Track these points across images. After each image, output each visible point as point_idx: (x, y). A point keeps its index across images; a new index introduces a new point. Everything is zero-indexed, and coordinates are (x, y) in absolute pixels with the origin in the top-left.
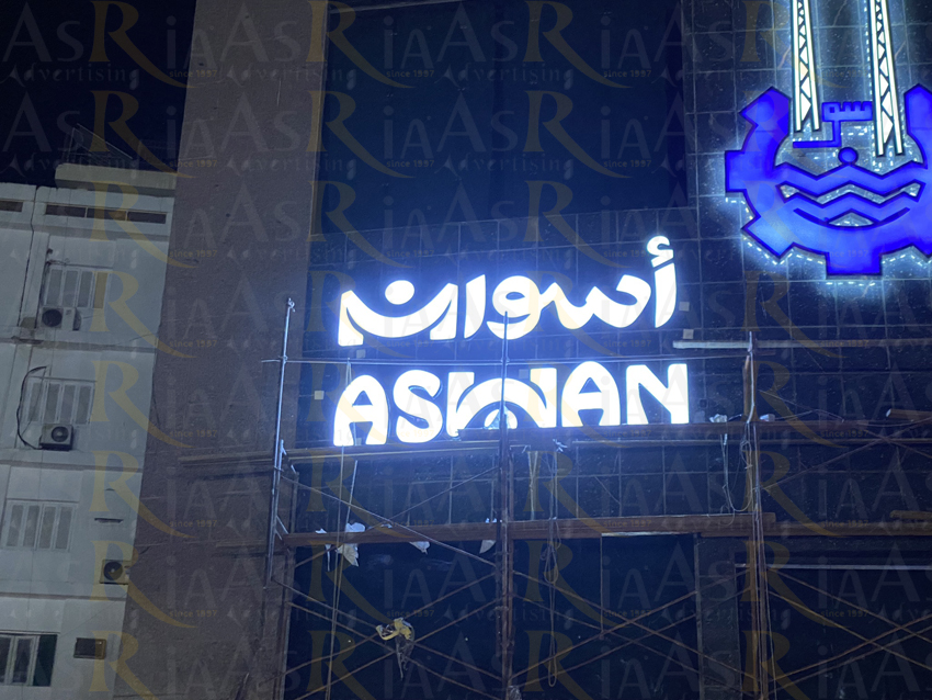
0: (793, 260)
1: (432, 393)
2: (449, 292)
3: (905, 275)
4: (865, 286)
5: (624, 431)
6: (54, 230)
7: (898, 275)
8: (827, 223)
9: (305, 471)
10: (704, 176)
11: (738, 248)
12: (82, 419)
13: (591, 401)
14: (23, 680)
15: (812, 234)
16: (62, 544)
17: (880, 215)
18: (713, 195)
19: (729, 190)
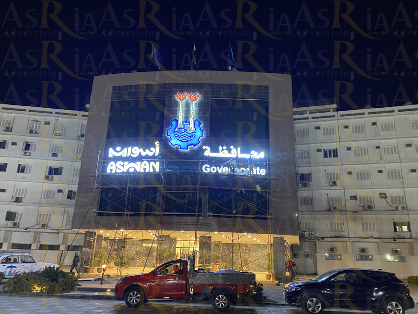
0: (176, 146)
1: (122, 165)
2: (126, 149)
4: (186, 150)
6: (83, 120)
7: (191, 149)
10: (165, 132)
11: (169, 144)
13: (145, 167)
18: (166, 135)
19: (168, 135)
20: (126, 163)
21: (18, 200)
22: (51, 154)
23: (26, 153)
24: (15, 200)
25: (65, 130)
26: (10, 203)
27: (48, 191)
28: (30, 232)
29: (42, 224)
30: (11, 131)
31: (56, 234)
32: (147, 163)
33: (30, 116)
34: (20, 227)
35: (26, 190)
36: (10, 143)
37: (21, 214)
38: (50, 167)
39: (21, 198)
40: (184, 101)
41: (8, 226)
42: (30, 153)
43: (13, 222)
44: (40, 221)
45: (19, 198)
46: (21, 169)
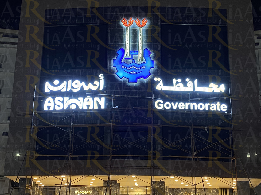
0: (123, 79)
1: (61, 101)
2: (65, 83)
3: (142, 82)
4: (135, 84)
7: (140, 82)
8: (129, 73)
11: (115, 76)
12: (3, 87)
13: (88, 103)
15: (126, 75)
17: (138, 72)
18: (111, 67)
19: (113, 66)
20: (66, 99)
32: (91, 99)
40: (130, 27)
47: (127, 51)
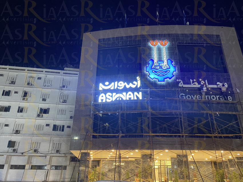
0: (154, 80)
1: (111, 96)
2: (113, 83)
4: (163, 83)
5: (134, 100)
6: (64, 76)
7: (166, 81)
8: (158, 75)
9: (95, 105)
10: (144, 70)
11: (147, 78)
12: (67, 99)
13: (130, 97)
14: (60, 131)
15: (156, 77)
16: (65, 114)
17: (164, 74)
18: (144, 72)
19: (146, 71)
20: (114, 94)
21: (17, 132)
22: (41, 99)
23: (25, 98)
24: (15, 132)
25: (51, 83)
26: (11, 135)
27: (39, 125)
28: (25, 156)
29: (35, 150)
30: (14, 84)
31: (45, 157)
32: (132, 94)
33: (28, 74)
34: (18, 152)
35: (23, 125)
36: (14, 92)
37: (19, 142)
38: (41, 108)
39: (20, 130)
40: (157, 46)
41: (9, 152)
42: (27, 99)
43: (13, 148)
44: (32, 147)
45: (18, 130)
46: (20, 110)
47: (155, 61)
